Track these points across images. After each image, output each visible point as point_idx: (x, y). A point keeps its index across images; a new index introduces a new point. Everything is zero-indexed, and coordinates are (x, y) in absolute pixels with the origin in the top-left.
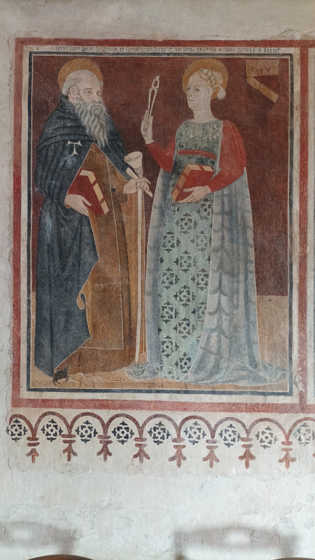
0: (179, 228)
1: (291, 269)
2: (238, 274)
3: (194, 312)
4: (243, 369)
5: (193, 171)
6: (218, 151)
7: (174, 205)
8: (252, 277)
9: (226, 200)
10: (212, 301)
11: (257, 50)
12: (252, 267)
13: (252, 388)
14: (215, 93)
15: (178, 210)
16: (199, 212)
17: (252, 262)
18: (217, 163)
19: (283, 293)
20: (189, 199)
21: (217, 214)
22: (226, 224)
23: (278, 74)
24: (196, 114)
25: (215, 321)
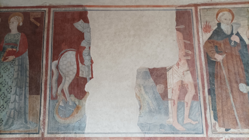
0: (3, 71)
1: (42, 85)
2: (22, 87)
3: (6, 102)
4: (22, 124)
5: (10, 50)
6: (18, 43)
7: (2, 63)
8: (28, 88)
9: (20, 60)
10: (13, 98)
11: (34, 9)
12: (28, 85)
13: (24, 131)
14: (19, 24)
15: (3, 64)
16: (10, 65)
17: (28, 83)
18: (18, 48)
19: (38, 94)
20: (7, 60)
21: (17, 65)
22: (20, 69)
23: (40, 17)
24: (12, 31)
25: (13, 105)
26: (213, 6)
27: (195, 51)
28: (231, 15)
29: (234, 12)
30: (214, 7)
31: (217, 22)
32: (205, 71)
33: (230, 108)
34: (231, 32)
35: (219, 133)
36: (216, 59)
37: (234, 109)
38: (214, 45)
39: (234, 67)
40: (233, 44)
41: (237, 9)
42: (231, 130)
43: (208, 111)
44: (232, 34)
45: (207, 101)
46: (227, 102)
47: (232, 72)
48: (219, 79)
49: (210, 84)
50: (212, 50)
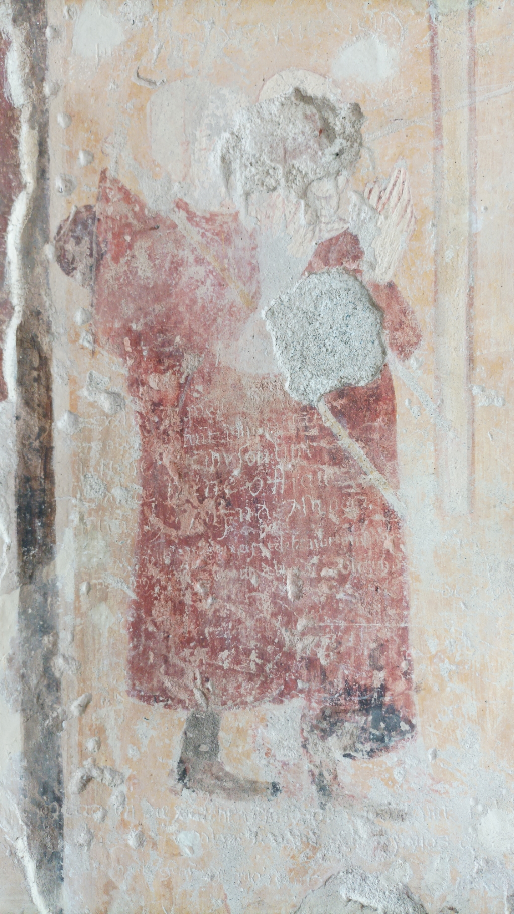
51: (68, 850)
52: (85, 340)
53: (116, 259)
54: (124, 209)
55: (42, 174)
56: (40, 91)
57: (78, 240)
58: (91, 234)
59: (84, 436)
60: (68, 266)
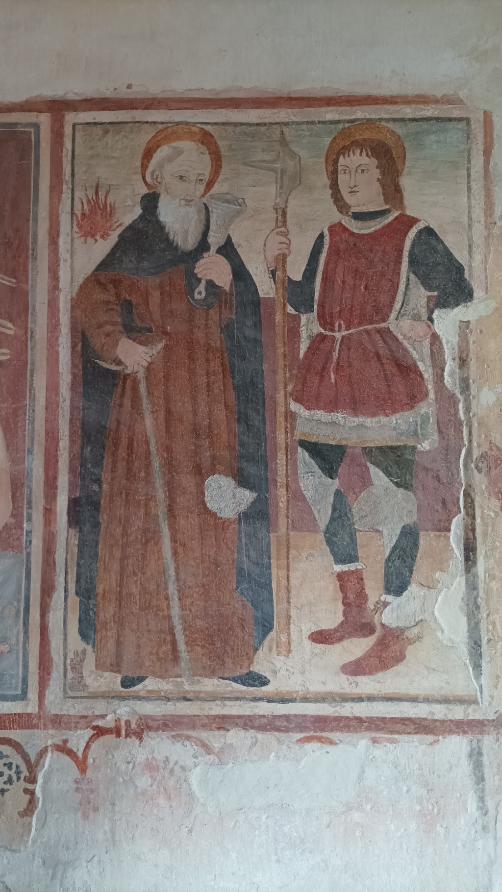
26: (134, 112)
27: (34, 322)
28: (207, 158)
29: (221, 144)
30: (139, 115)
31: (145, 191)
32: (68, 417)
33: (152, 587)
34: (199, 237)
35: (94, 696)
36: (119, 363)
37: (172, 589)
38: (118, 295)
39: (194, 399)
40: (200, 292)
41: (238, 129)
42: (147, 682)
43: (58, 595)
44: (203, 246)
45: (60, 555)
46: (144, 557)
47: (181, 420)
48: (122, 453)
49: (83, 479)
50: (107, 323)
51: (484, 664)
52: (486, 494)
53: (495, 469)
54: (498, 453)
55: (470, 441)
56: (469, 415)
57: (483, 462)
58: (487, 460)
59: (485, 525)
60: (480, 471)
